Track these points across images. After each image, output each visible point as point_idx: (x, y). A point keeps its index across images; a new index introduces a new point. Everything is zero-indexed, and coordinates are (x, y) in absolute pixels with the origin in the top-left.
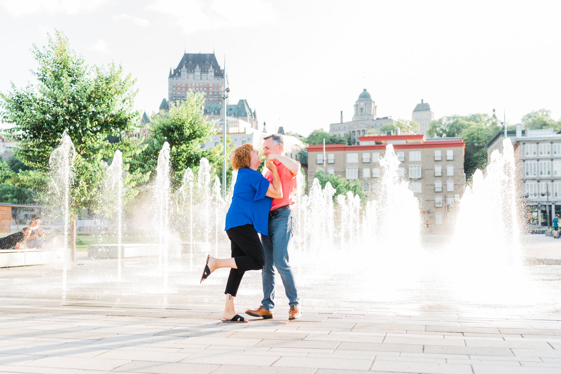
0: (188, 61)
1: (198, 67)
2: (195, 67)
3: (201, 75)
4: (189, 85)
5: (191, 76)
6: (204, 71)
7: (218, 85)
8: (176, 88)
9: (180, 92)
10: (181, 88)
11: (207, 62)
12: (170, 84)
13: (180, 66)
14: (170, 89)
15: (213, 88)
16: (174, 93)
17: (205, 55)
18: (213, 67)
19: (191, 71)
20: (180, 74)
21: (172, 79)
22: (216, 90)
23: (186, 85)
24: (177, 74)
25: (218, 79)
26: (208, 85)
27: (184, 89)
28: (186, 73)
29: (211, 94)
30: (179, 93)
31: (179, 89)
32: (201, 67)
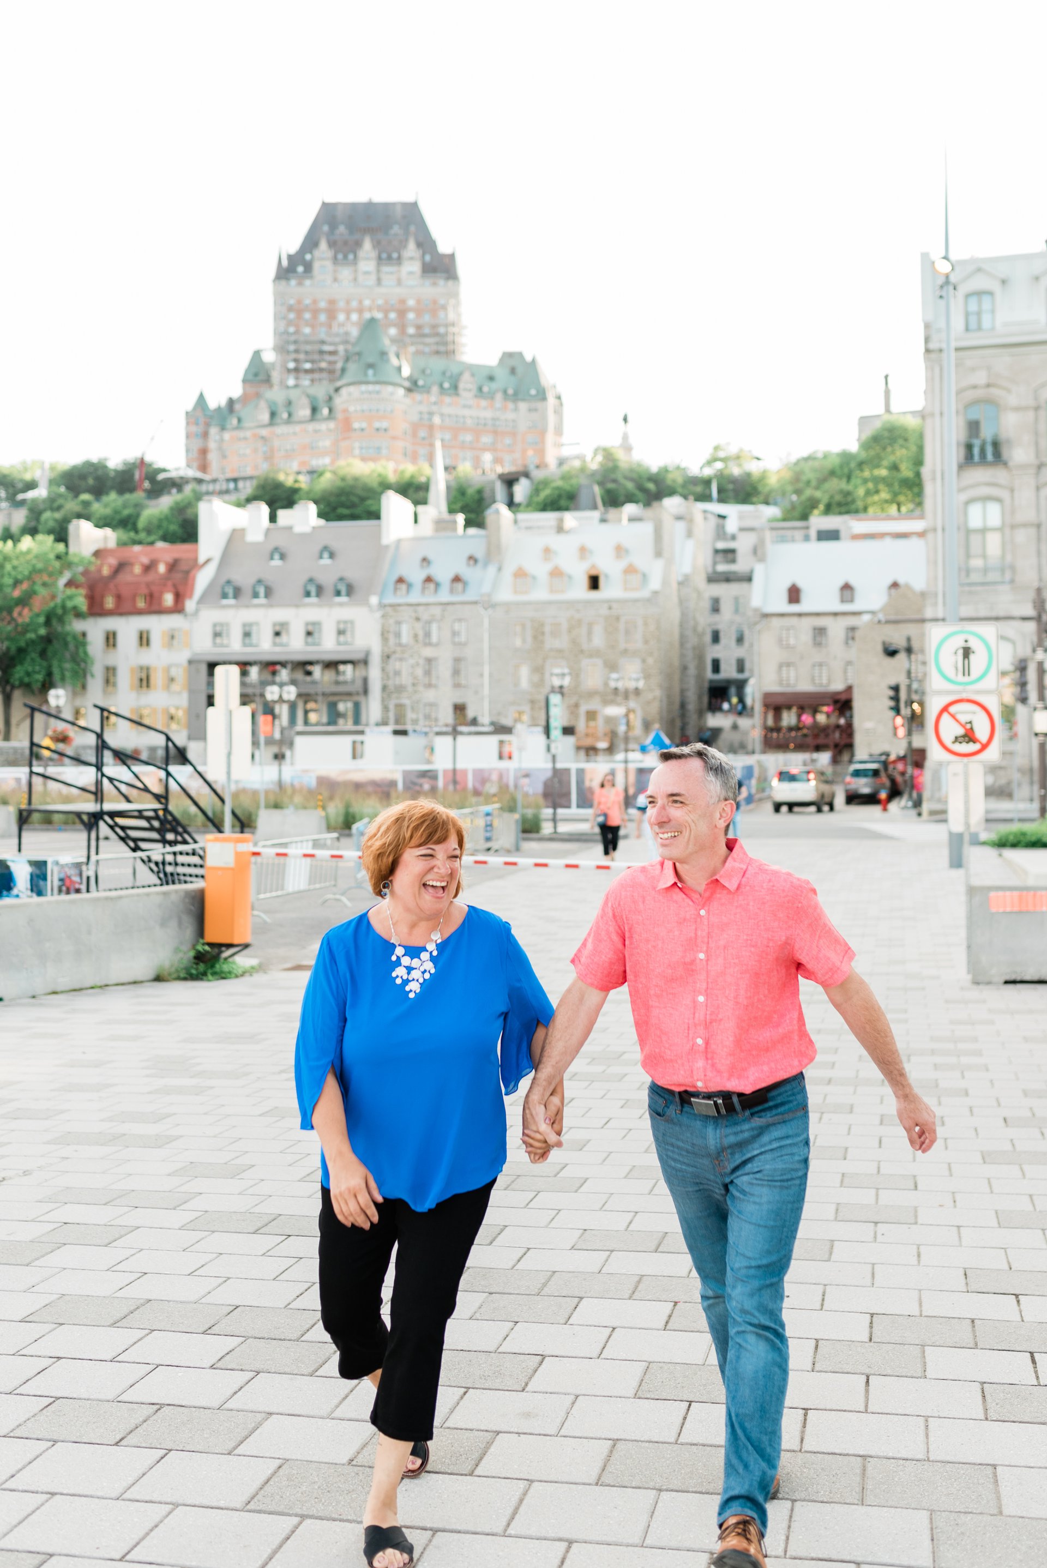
0: (333, 226)
1: (367, 245)
2: (358, 244)
3: (378, 271)
4: (341, 304)
5: (345, 273)
6: (389, 258)
7: (435, 302)
8: (299, 313)
9: (313, 326)
10: (315, 312)
11: (396, 229)
12: (279, 299)
13: (310, 242)
14: (277, 317)
15: (419, 312)
16: (292, 330)
17: (387, 207)
18: (419, 245)
19: (345, 257)
20: (308, 267)
21: (283, 283)
22: (427, 318)
23: (332, 302)
24: (300, 269)
25: (435, 284)
26: (403, 301)
27: (323, 317)
28: (329, 264)
29: (411, 331)
30: (307, 330)
31: (307, 316)
32: (377, 244)
